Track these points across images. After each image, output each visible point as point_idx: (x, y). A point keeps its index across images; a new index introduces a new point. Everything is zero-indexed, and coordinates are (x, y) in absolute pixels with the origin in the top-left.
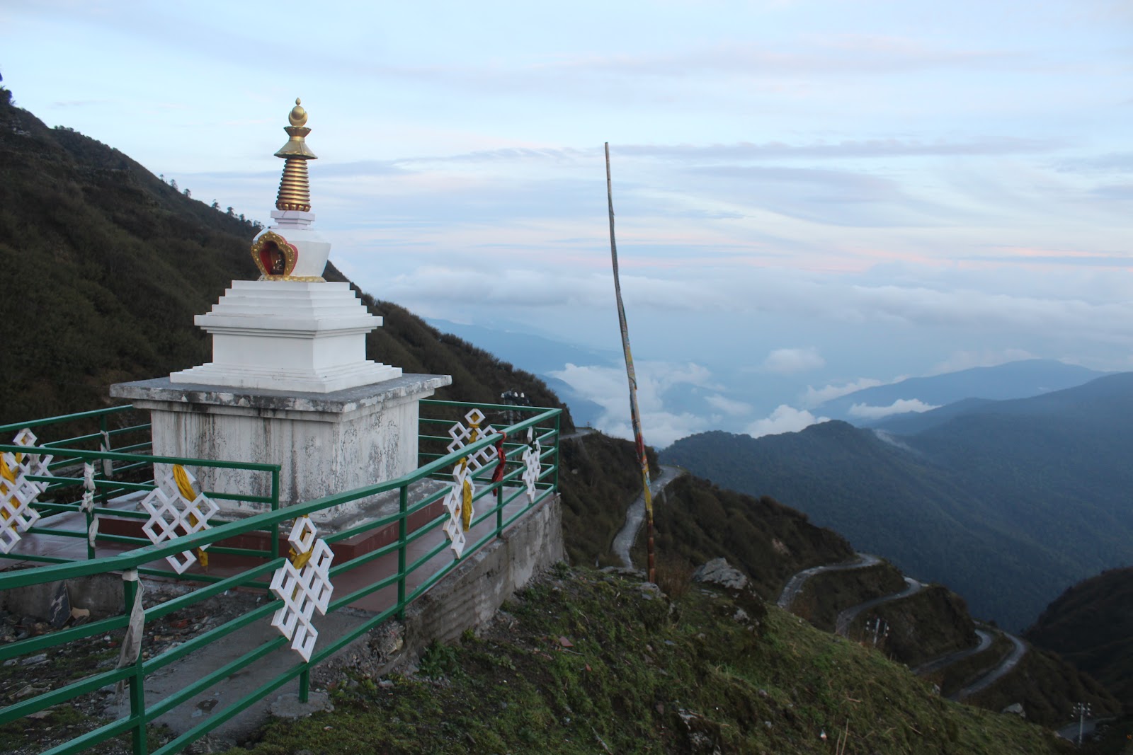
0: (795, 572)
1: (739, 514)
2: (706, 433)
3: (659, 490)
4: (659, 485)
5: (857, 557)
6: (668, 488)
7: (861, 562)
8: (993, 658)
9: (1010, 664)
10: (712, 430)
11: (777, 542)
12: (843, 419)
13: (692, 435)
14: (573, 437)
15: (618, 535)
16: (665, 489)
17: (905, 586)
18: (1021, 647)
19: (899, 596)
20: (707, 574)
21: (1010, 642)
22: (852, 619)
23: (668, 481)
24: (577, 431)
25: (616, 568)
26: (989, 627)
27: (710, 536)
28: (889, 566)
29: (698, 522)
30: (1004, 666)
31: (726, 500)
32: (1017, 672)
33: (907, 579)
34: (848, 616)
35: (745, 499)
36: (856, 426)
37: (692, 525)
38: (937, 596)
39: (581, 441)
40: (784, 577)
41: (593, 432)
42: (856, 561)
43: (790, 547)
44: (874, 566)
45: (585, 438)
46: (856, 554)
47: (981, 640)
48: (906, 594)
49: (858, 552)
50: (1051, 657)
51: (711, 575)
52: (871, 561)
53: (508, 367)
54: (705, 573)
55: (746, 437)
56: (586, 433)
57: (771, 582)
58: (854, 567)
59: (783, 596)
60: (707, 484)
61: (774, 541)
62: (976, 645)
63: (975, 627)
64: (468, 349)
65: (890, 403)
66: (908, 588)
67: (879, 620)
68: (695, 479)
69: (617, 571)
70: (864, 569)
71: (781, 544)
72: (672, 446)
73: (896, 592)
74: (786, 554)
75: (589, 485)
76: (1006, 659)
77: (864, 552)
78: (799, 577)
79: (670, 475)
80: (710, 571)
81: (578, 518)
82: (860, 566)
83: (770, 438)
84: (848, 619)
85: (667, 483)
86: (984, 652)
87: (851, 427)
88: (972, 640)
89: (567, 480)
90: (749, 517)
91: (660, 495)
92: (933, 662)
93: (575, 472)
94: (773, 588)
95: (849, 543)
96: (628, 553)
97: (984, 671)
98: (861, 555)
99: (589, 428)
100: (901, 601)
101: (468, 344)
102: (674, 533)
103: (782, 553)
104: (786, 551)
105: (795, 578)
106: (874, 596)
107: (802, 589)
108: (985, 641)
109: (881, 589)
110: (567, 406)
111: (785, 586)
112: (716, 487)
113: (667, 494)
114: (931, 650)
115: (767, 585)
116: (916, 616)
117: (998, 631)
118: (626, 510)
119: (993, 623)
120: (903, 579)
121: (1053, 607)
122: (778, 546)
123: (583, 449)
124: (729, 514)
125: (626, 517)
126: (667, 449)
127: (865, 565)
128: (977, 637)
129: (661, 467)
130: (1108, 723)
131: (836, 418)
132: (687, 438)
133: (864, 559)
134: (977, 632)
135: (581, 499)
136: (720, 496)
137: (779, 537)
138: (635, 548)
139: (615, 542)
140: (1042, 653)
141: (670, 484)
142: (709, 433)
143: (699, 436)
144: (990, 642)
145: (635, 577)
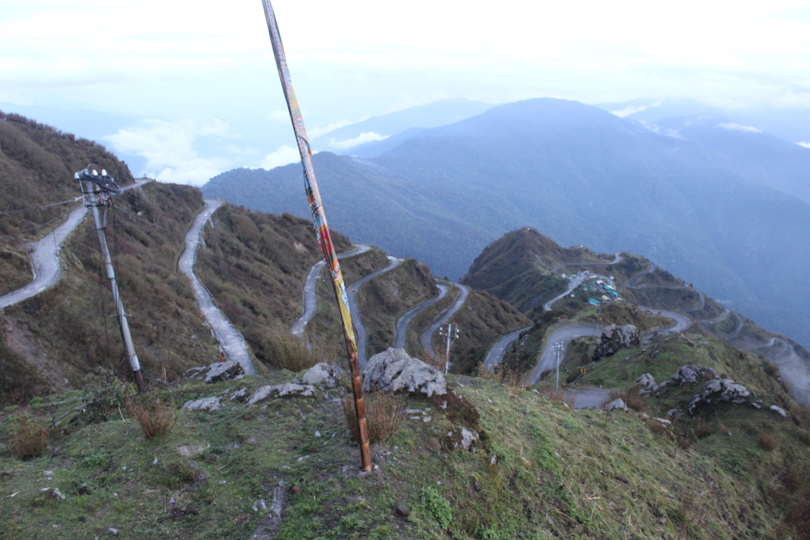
0: (313, 264)
1: (268, 228)
2: (232, 171)
3: (207, 218)
4: (206, 215)
5: (354, 247)
6: (213, 216)
7: (357, 250)
8: (449, 301)
9: (459, 303)
10: (236, 168)
11: (298, 244)
12: (328, 150)
13: (222, 174)
14: (134, 186)
15: (181, 257)
16: (211, 217)
17: (388, 262)
18: (465, 291)
19: (385, 270)
20: (394, 378)
21: (458, 289)
22: (356, 291)
23: (212, 211)
24: (136, 181)
25: (274, 387)
26: (445, 281)
27: (249, 247)
28: (376, 251)
29: (239, 238)
30: (456, 305)
31: (257, 219)
32: (464, 308)
33: (390, 258)
34: (353, 289)
35: (270, 216)
36: (338, 154)
37: (235, 241)
38: (411, 266)
39: (141, 189)
40: (305, 268)
41: (150, 181)
42: (354, 250)
43: (307, 247)
44: (366, 252)
45: (144, 187)
46: (353, 245)
47: (441, 291)
48: (390, 268)
49: (354, 243)
50: (483, 295)
51: (400, 378)
52: (364, 249)
53: (71, 137)
54: (390, 377)
55: (261, 170)
56: (144, 182)
57: (298, 274)
58: (353, 254)
59: (308, 282)
60: (241, 209)
61: (295, 244)
62: (438, 294)
63: (435, 282)
64: (33, 125)
65: (358, 135)
66: (391, 264)
67: (450, 325)
68: (232, 206)
69: (276, 391)
70: (360, 254)
71: (300, 245)
72: (208, 183)
73: (383, 268)
74: (305, 252)
75: (153, 222)
76: (457, 300)
77: (358, 243)
78: (317, 267)
79: (212, 206)
80: (395, 372)
81: (149, 250)
82: (358, 253)
83: (279, 169)
84: (353, 291)
85: (212, 212)
86: (443, 299)
87: (334, 155)
88: (434, 292)
89: (135, 221)
90: (275, 229)
91: (208, 222)
92: (413, 311)
93: (140, 214)
94: (299, 278)
95: (348, 238)
96: (191, 270)
97: (444, 311)
98: (357, 245)
99: (145, 178)
100: (387, 273)
101: (32, 120)
102: (223, 249)
103: (302, 252)
104: (305, 250)
105: (313, 268)
106: (369, 272)
107: (319, 275)
108: (443, 291)
109: (373, 267)
110: (126, 163)
111: (308, 274)
112: (249, 211)
113: (213, 221)
114: (410, 303)
115: (295, 276)
116: (398, 282)
117: (450, 283)
118: (184, 237)
119: (446, 278)
120: (387, 258)
121: (477, 261)
122: (299, 247)
123: (144, 196)
124: (261, 229)
125: (185, 243)
126: (204, 185)
127: (361, 252)
128: (438, 289)
129: (206, 201)
130: (527, 333)
131: (323, 150)
132: (219, 176)
133: (359, 248)
134: (438, 286)
135: (148, 234)
136: (252, 217)
137: (298, 240)
138: (196, 265)
139: (180, 262)
140: (478, 293)
141: (214, 213)
142: (234, 170)
143: (227, 173)
144: (447, 291)
145: (304, 397)
